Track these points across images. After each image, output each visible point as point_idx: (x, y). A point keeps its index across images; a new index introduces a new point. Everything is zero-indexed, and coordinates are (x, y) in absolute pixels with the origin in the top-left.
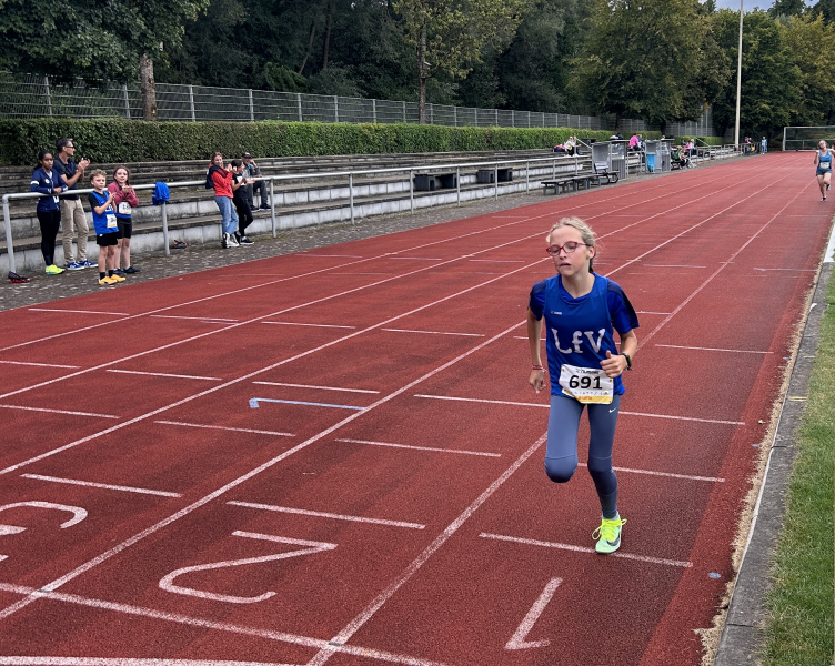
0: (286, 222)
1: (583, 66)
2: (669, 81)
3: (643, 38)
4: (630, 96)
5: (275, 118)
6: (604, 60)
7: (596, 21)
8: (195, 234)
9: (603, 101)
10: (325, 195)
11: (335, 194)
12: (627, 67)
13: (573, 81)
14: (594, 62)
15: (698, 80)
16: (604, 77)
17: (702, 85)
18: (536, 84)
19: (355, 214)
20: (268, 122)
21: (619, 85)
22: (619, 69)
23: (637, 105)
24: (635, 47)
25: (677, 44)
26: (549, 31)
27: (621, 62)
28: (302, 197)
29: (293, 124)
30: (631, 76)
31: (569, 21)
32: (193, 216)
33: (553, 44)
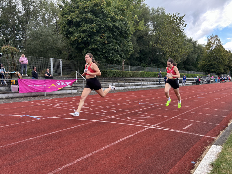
0: (144, 87)
1: (201, 63)
2: (220, 65)
3: (215, 57)
4: (211, 68)
5: (143, 71)
6: (206, 62)
7: (204, 55)
8: (129, 87)
9: (205, 69)
10: (150, 83)
11: (152, 83)
12: (211, 63)
13: (199, 66)
14: (203, 62)
15: (227, 66)
16: (206, 65)
17: (228, 67)
18: (191, 67)
19: (156, 86)
20: (141, 72)
21: (209, 66)
22: (209, 63)
23: (213, 70)
24: (213, 59)
25: (222, 58)
26: (194, 57)
27: (209, 62)
28: (147, 83)
29: (146, 72)
30: (212, 65)
31: (198, 55)
32: (129, 85)
33: (195, 59)
